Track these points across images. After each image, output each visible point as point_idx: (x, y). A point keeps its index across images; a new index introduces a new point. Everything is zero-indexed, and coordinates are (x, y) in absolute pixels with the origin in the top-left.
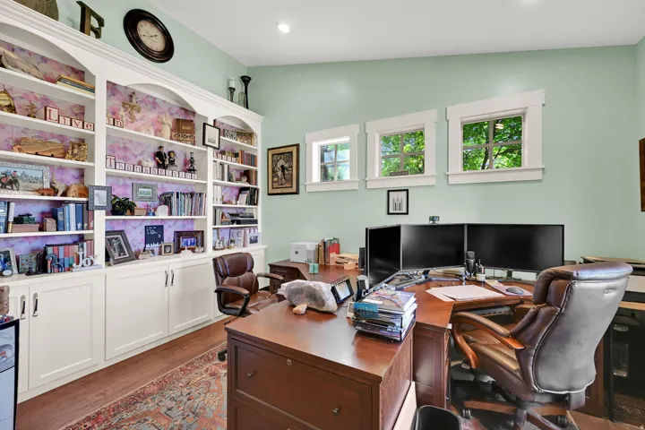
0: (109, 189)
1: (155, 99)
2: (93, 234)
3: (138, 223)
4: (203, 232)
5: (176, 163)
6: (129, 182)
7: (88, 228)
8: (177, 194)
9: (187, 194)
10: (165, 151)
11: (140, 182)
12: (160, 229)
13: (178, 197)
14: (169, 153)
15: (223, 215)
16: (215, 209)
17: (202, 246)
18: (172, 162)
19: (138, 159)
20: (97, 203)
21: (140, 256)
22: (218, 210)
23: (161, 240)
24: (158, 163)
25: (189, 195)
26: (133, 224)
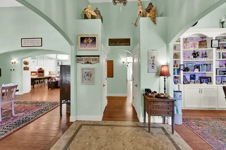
0: (183, 65)
1: (192, 37)
2: (180, 76)
3: (188, 74)
4: (211, 77)
5: (199, 55)
6: (186, 63)
7: (179, 75)
8: (202, 65)
9: (205, 64)
10: (196, 52)
11: (188, 62)
12: (194, 76)
13: (202, 66)
14: (197, 52)
15: (220, 71)
16: (216, 69)
17: (211, 82)
18: (198, 55)
19: (188, 56)
20: (181, 69)
21: (190, 83)
22: (218, 70)
23: (195, 79)
24: (194, 56)
25: (206, 65)
26: (187, 74)
